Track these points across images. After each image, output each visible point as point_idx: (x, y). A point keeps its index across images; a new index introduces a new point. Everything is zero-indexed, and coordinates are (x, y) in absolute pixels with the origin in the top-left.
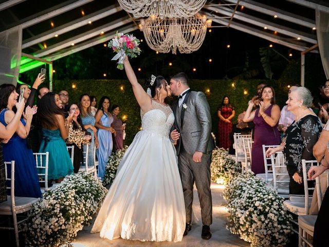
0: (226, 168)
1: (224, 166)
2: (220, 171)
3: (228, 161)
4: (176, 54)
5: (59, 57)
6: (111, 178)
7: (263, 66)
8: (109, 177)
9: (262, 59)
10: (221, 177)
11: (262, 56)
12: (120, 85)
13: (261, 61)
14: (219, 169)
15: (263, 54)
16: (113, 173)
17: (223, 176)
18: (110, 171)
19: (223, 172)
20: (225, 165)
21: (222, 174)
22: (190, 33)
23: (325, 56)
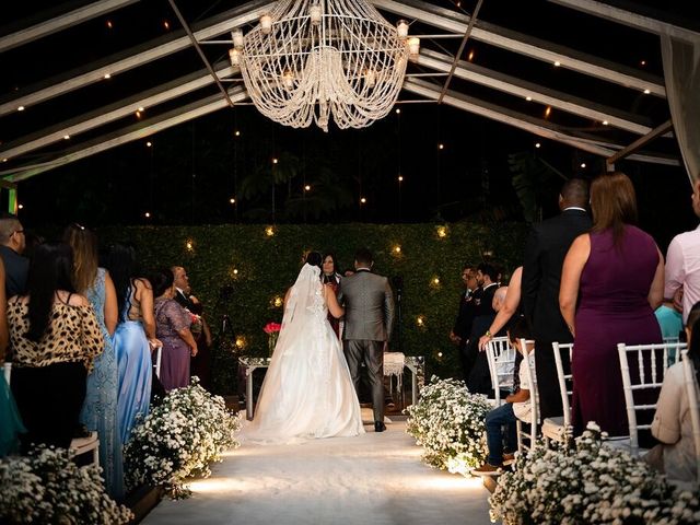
0: (473, 430)
1: (465, 425)
2: (455, 439)
3: (476, 411)
4: (326, 130)
5: (35, 170)
6: (149, 467)
7: (519, 194)
8: (142, 466)
9: (515, 179)
10: (461, 455)
11: (516, 173)
12: (186, 238)
13: (514, 184)
14: (452, 433)
15: (518, 167)
16: (152, 454)
17: (465, 450)
18: (145, 447)
19: (464, 441)
20: (469, 422)
21: (462, 446)
22: (363, 80)
23: (692, 144)
